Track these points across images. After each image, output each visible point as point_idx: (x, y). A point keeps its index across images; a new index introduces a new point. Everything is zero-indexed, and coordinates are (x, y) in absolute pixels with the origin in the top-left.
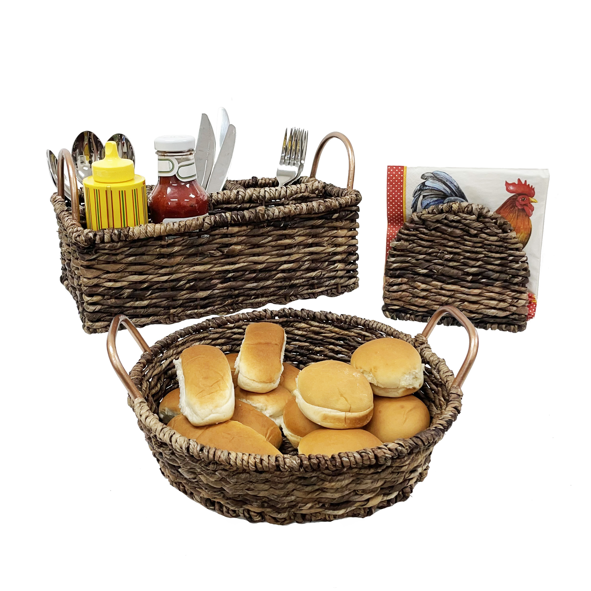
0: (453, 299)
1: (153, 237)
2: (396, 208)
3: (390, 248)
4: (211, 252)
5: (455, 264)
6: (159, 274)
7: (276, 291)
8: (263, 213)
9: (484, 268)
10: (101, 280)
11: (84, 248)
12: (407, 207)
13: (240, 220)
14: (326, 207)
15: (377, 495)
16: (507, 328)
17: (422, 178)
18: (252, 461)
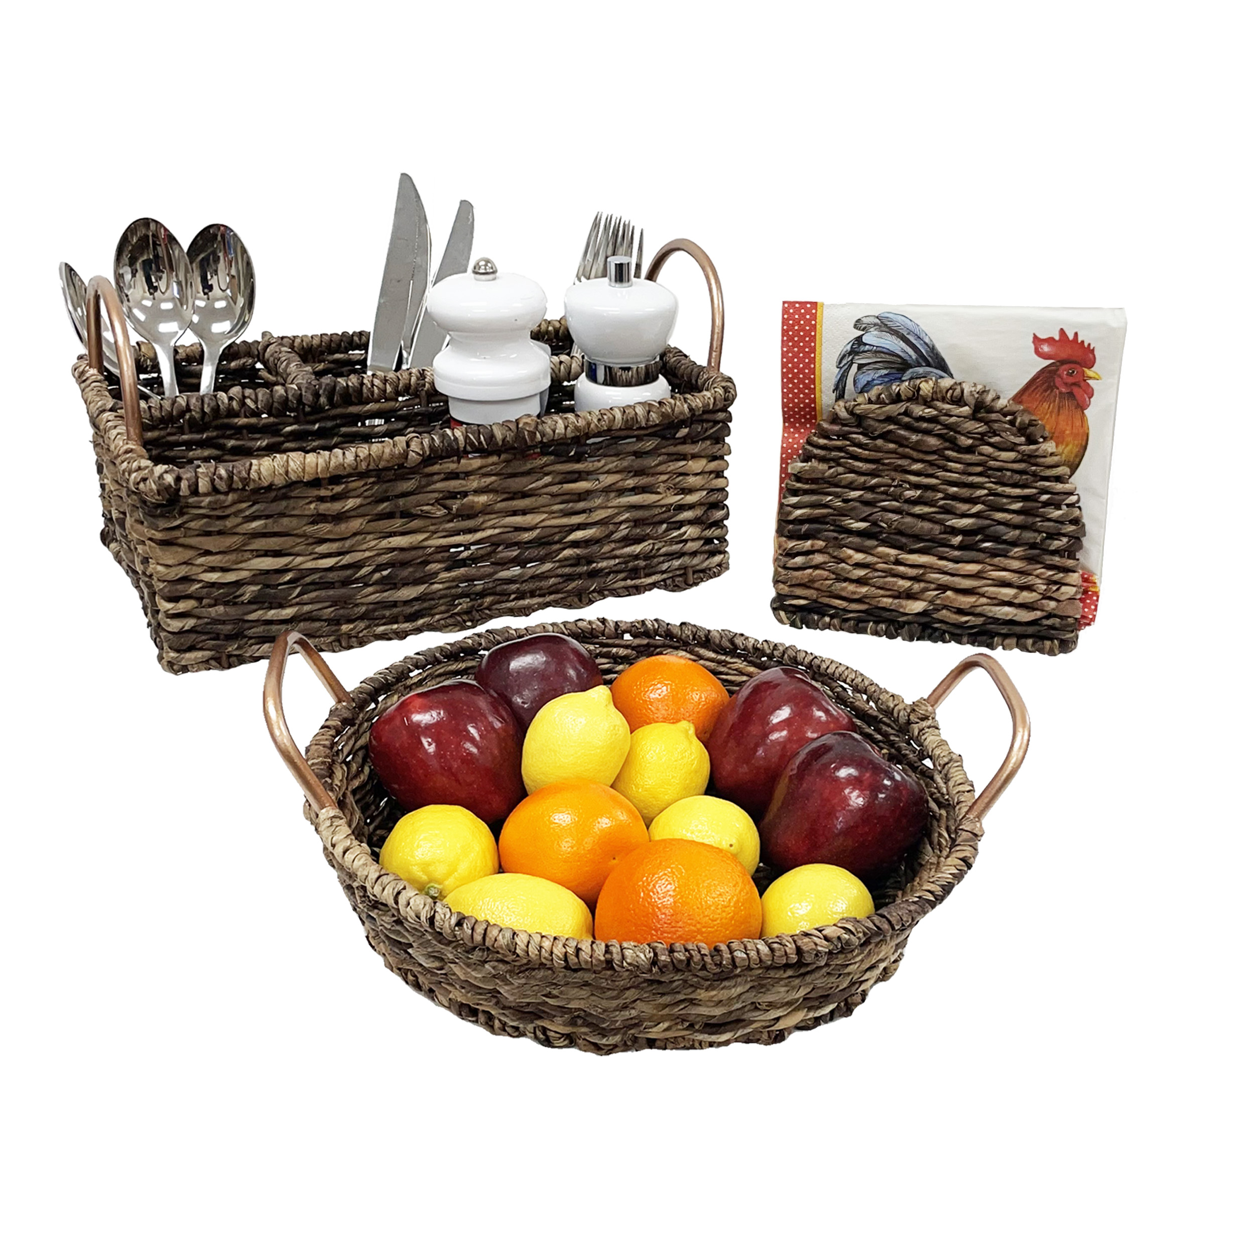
0: (922, 585)
1: (302, 482)
2: (801, 391)
3: (789, 475)
4: (425, 508)
5: (927, 509)
6: (316, 553)
7: (559, 583)
8: (531, 429)
9: (987, 518)
10: (194, 568)
11: (157, 506)
12: (823, 389)
13: (484, 443)
14: (664, 415)
15: (797, 1009)
16: (1037, 646)
17: (855, 327)
18: (559, 951)
